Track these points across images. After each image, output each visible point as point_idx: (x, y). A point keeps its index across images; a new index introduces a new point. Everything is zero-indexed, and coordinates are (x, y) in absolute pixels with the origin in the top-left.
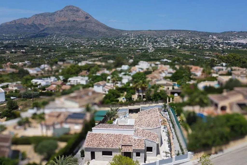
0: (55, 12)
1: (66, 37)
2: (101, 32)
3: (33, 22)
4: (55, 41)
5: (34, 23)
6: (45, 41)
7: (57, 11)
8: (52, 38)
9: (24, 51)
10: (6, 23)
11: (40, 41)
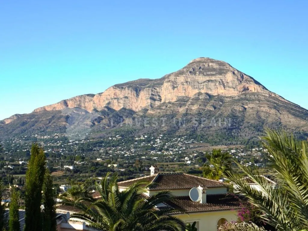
0: (164, 78)
1: (189, 139)
2: (288, 127)
3: (109, 103)
4: (160, 151)
5: (111, 106)
6: (133, 150)
7: (169, 75)
8: (152, 143)
9: (71, 168)
10: (44, 108)
11: (120, 150)
